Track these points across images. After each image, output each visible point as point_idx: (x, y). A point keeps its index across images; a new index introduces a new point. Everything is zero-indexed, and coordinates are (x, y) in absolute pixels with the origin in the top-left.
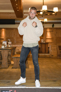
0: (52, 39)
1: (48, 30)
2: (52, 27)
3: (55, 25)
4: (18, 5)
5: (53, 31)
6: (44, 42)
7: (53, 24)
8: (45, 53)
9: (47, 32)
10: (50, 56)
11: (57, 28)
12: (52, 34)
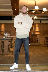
0: (40, 32)
1: (37, 25)
2: (40, 23)
3: (42, 21)
4: (16, 5)
5: (40, 26)
6: (34, 34)
7: (41, 20)
8: (35, 42)
9: (36, 26)
10: (39, 44)
11: (43, 24)
12: (39, 28)
